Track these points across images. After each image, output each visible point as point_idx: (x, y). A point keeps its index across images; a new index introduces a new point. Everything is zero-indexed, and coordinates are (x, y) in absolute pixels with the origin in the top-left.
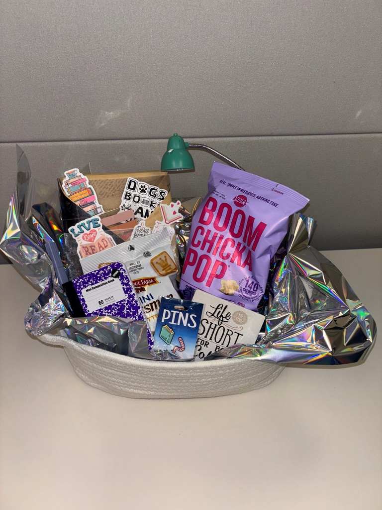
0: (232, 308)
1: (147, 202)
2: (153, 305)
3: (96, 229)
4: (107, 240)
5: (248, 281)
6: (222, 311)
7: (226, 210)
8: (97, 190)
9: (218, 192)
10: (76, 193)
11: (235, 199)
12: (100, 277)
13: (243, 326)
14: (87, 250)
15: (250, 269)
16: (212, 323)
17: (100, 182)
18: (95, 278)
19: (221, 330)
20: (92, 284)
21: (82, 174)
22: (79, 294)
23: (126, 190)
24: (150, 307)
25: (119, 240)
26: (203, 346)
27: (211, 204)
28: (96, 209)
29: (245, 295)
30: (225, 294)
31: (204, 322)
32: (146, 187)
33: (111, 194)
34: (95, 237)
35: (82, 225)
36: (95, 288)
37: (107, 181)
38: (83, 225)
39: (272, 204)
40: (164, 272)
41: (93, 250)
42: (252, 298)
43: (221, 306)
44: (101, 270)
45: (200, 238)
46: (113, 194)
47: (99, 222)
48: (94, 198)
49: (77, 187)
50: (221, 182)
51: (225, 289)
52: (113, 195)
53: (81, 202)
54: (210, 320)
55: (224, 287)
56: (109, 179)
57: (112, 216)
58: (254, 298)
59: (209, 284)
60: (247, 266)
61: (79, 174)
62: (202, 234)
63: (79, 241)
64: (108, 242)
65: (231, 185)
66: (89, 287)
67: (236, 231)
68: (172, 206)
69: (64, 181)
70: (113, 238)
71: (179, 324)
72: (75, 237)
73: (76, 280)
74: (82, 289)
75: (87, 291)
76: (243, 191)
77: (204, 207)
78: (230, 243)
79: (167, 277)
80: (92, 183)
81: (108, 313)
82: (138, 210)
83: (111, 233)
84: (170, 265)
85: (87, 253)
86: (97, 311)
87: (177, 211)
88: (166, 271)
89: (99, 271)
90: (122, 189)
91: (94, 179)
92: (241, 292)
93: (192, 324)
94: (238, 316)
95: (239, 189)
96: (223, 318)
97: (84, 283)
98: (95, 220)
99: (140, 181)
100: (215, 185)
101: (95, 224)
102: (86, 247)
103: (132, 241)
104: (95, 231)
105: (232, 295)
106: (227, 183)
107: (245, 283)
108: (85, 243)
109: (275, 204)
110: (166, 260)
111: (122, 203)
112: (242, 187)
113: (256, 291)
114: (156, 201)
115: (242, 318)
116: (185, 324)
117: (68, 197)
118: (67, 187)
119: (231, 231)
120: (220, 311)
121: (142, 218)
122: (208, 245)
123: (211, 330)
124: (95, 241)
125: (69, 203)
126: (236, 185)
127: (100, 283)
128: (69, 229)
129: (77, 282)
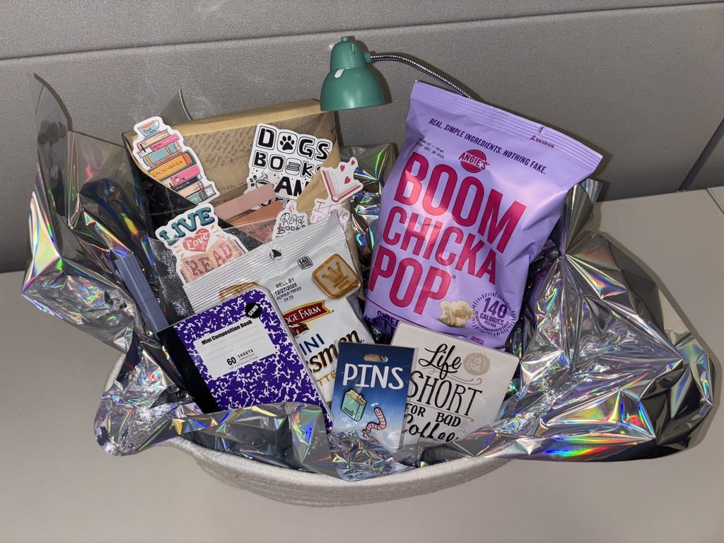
0: (463, 348)
1: (296, 167)
2: (325, 355)
3: (208, 227)
4: (230, 246)
5: (488, 300)
6: (445, 355)
7: (444, 177)
8: (201, 155)
9: (429, 144)
10: (162, 163)
11: (462, 156)
12: (225, 319)
13: (481, 377)
14: (194, 266)
15: (492, 280)
16: (428, 378)
17: (205, 138)
18: (215, 320)
19: (446, 386)
20: (212, 331)
21: (168, 127)
22: (190, 349)
23: (256, 148)
24: (319, 360)
25: (251, 244)
26: (415, 416)
27: (416, 165)
28: (203, 190)
29: (485, 325)
30: (449, 325)
31: (416, 377)
32: (293, 138)
33: (229, 159)
34: (207, 241)
35: (179, 224)
36: (217, 337)
37: (219, 135)
38: (182, 222)
39: (535, 167)
40: (336, 291)
41: (205, 265)
42: (497, 330)
43: (444, 347)
44: (225, 305)
45: (398, 228)
46: (233, 157)
47: (212, 214)
48: (197, 169)
49: (162, 153)
50: (432, 122)
51: (449, 317)
52: (232, 160)
53: (174, 180)
54: (426, 372)
55: (446, 314)
56: (222, 130)
57: (235, 200)
58: (500, 329)
59: (419, 308)
60: (486, 276)
61: (163, 127)
62: (402, 221)
63: (177, 252)
64: (232, 248)
65: (452, 130)
66: (207, 337)
67: (465, 214)
68: (343, 168)
69: (135, 144)
70: (241, 239)
71: (373, 385)
72: (170, 245)
73: (182, 325)
74: (194, 340)
75: (204, 342)
76: (477, 141)
77: (404, 171)
78: (454, 236)
79: (344, 301)
80: (191, 142)
81: (246, 378)
82: (281, 182)
83: (236, 232)
84: (347, 277)
85: (196, 272)
86: (226, 375)
87: (351, 177)
88: (341, 287)
89: (222, 308)
90: (248, 146)
91: (194, 134)
92: (478, 320)
93: (396, 384)
94: (473, 361)
95: (469, 137)
96: (447, 366)
97: (196, 329)
98: (203, 212)
99: (280, 129)
100: (421, 130)
101: (205, 218)
102: (192, 262)
103: (275, 241)
104: (206, 231)
105: (462, 327)
106: (443, 126)
107: (483, 303)
108: (189, 254)
109: (539, 168)
110: (339, 268)
111: (250, 174)
112: (474, 132)
113: (503, 316)
114: (314, 162)
115: (481, 365)
116: (384, 385)
117: (148, 174)
118: (143, 154)
119: (456, 213)
120: (442, 357)
121: (290, 197)
122: (413, 241)
123: (429, 389)
124: (207, 248)
125: (150, 185)
126: (462, 128)
127: (227, 328)
128: (158, 232)
129: (183, 328)
